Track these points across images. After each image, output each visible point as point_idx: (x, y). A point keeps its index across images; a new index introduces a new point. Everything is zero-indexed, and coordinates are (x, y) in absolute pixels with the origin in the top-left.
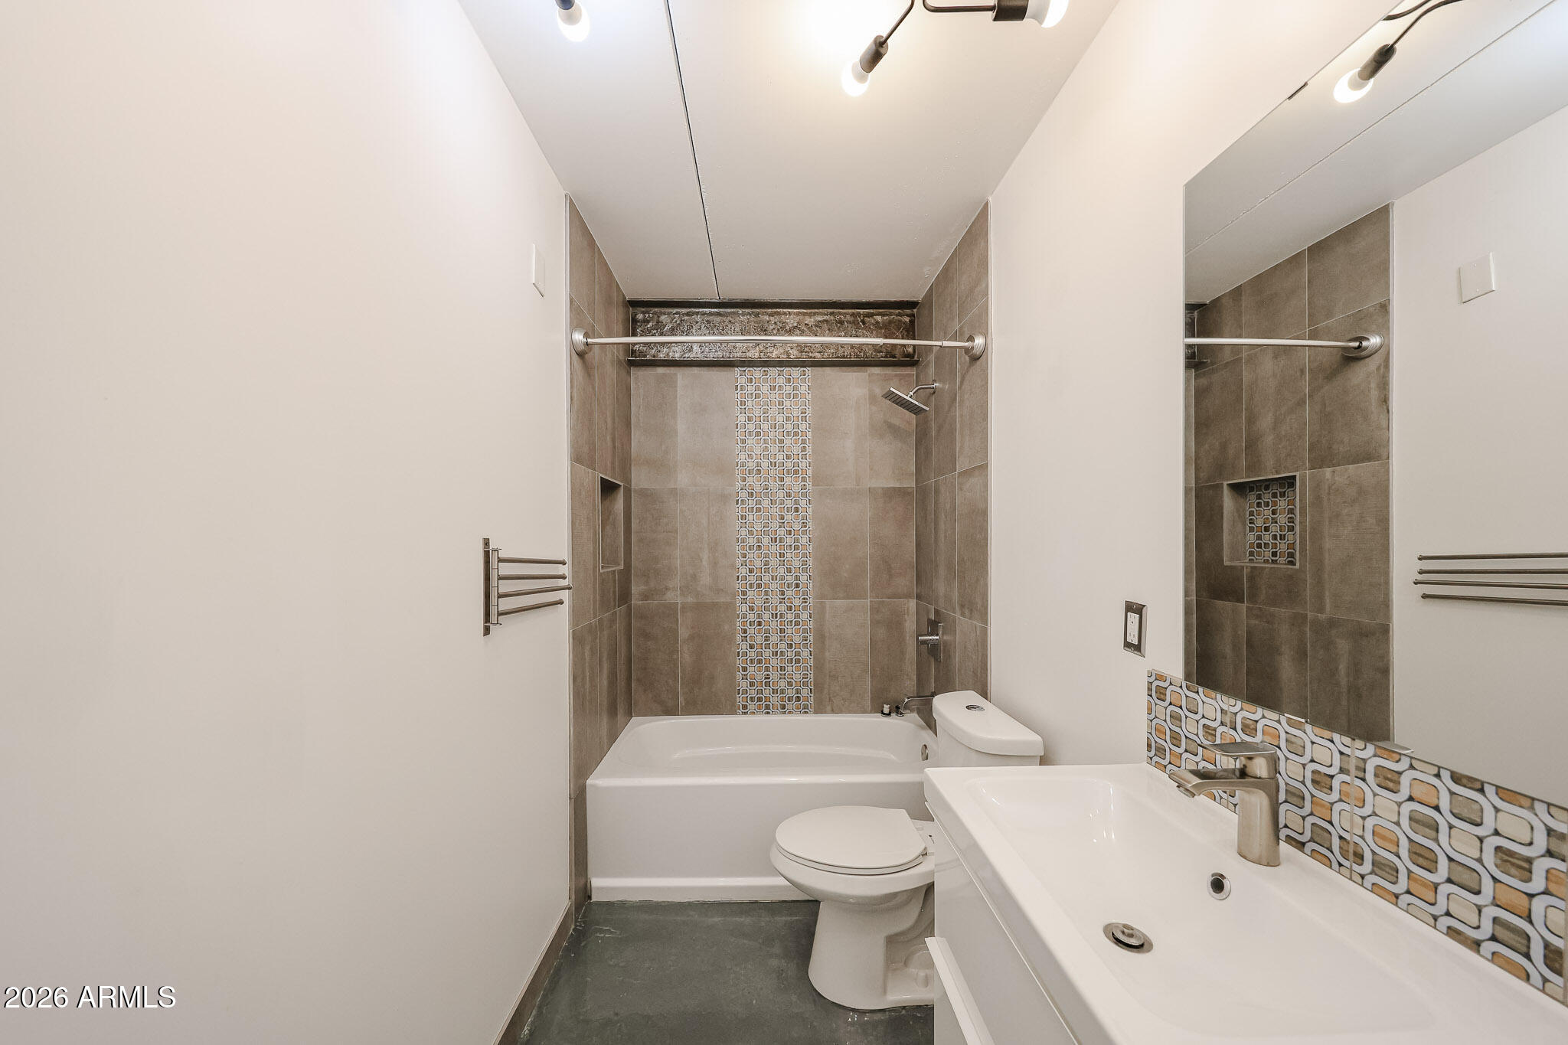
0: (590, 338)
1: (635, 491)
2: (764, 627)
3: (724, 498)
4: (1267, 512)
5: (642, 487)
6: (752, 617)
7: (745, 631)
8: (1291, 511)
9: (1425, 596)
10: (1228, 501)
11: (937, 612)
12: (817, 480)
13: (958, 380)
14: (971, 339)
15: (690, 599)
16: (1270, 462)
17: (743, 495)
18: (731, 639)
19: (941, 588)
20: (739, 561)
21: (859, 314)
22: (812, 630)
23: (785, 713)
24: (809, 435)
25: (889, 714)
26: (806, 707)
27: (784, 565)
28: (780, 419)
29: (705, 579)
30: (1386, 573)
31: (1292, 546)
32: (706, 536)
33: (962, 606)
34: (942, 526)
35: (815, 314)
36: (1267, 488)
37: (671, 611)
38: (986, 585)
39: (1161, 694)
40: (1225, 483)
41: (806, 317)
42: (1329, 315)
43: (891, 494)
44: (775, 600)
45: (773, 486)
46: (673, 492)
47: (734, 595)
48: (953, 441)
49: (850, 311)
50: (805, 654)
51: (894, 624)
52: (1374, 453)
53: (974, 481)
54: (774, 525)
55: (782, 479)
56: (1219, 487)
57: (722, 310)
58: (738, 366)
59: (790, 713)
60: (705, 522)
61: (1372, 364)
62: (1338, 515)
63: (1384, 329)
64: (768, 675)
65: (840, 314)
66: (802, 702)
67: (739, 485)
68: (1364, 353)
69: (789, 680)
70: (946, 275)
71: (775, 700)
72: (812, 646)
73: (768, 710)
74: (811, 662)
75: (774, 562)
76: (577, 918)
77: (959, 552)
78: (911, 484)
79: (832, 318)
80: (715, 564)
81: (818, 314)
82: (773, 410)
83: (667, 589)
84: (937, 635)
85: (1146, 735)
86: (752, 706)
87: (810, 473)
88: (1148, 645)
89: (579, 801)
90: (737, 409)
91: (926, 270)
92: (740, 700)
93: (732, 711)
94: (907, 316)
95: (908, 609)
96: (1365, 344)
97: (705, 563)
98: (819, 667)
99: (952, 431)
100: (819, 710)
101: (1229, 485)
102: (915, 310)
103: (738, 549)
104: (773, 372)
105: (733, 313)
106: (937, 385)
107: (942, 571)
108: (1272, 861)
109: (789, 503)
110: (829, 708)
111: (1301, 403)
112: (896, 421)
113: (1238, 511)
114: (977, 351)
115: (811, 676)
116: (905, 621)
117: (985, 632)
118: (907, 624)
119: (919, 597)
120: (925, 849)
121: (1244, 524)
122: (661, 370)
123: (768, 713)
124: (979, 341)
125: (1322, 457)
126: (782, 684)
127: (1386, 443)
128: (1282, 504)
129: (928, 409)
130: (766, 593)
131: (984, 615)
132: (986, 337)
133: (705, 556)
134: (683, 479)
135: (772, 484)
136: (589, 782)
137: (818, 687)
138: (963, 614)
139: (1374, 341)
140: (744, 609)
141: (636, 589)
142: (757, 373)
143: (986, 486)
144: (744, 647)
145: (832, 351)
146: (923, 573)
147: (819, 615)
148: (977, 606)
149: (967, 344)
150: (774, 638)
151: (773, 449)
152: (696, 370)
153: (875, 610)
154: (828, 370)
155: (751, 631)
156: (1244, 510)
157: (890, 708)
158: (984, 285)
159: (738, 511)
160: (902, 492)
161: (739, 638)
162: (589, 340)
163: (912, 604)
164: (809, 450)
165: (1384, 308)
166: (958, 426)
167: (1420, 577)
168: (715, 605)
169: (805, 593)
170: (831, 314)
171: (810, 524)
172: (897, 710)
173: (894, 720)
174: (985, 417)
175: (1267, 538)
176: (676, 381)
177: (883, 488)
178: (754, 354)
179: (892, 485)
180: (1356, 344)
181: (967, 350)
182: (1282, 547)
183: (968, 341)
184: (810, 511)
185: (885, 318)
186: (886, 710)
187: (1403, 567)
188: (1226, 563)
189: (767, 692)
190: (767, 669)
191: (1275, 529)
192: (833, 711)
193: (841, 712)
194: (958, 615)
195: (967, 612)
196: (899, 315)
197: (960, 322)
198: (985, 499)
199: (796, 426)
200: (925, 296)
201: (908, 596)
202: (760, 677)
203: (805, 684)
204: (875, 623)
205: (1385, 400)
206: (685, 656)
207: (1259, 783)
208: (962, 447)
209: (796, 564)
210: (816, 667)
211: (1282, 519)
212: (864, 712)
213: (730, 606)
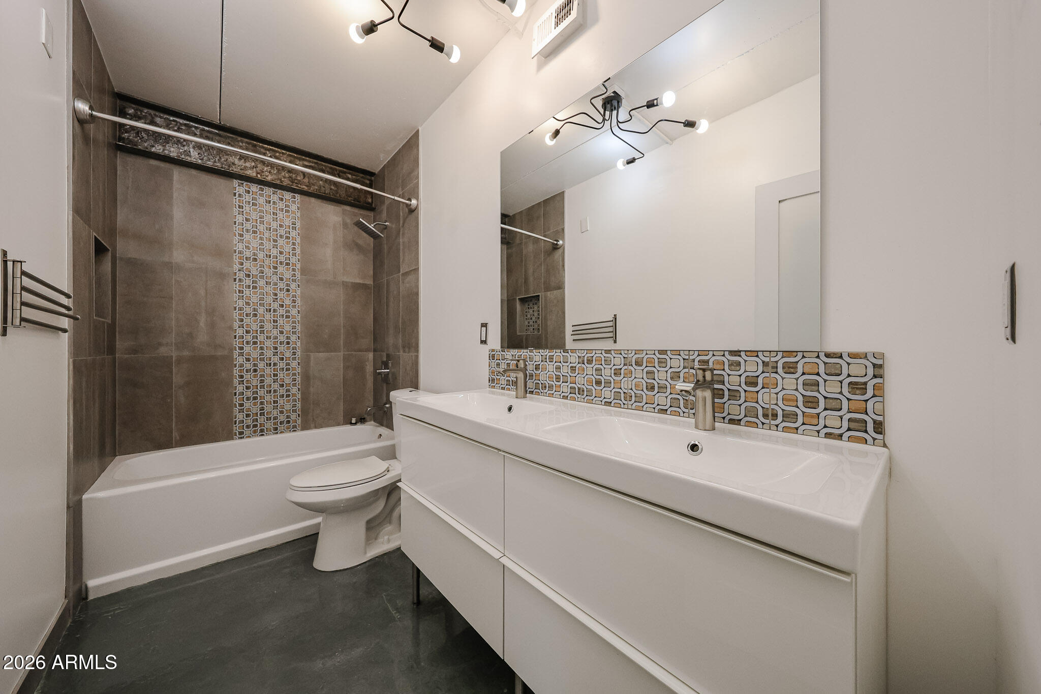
0: (94, 110)
1: (121, 259)
2: (259, 373)
3: (222, 276)
4: (531, 311)
5: (129, 256)
6: (248, 366)
7: (242, 377)
8: (539, 311)
9: (574, 340)
10: (518, 306)
11: (388, 356)
12: (303, 271)
13: (401, 222)
14: (410, 200)
15: (186, 353)
16: (531, 288)
17: (241, 275)
18: (229, 383)
19: (390, 340)
20: (236, 325)
21: (336, 170)
22: (300, 374)
23: (277, 433)
24: (298, 240)
25: (355, 424)
26: (295, 427)
27: (277, 328)
28: (274, 225)
29: (202, 337)
30: (564, 332)
31: (539, 325)
32: (203, 304)
33: (404, 347)
34: (391, 304)
35: (304, 160)
36: (531, 300)
37: (166, 363)
38: (418, 332)
39: (493, 356)
40: (517, 298)
41: (297, 160)
42: (549, 230)
43: (356, 287)
44: (269, 353)
45: (268, 272)
46: (169, 266)
47: (232, 349)
48: (398, 257)
49: (329, 165)
50: (294, 390)
51: (359, 368)
52: (560, 287)
53: (411, 277)
54: (269, 299)
55: (275, 268)
56: (515, 299)
57: (221, 132)
58: (236, 179)
59: (281, 432)
60: (202, 292)
61: (560, 251)
62: (552, 311)
63: (563, 239)
64: (262, 407)
65: (322, 165)
66: (292, 424)
67: (236, 267)
68: (558, 247)
69: (281, 410)
70: (394, 161)
71: (269, 425)
72: (300, 384)
73: (262, 433)
74: (299, 396)
75: (268, 326)
76: (74, 614)
77: (402, 318)
78: (370, 282)
79: (316, 166)
80: (212, 325)
81: (306, 160)
82: (268, 218)
83: (160, 344)
84: (388, 369)
85: (488, 376)
86: (247, 432)
87: (298, 266)
88: (488, 341)
89: (75, 511)
90: (236, 210)
91: (382, 156)
92: (236, 429)
93: (229, 436)
94: (368, 180)
95: (368, 358)
96: (558, 243)
97: (202, 324)
98: (305, 398)
99: (398, 250)
100: (305, 427)
101: (519, 299)
102: (373, 178)
103: (236, 315)
104: (268, 191)
105: (232, 138)
106: (388, 224)
107: (391, 331)
108: (525, 397)
109: (281, 285)
110: (312, 425)
111: (541, 264)
112: (360, 242)
113: (522, 311)
114: (413, 207)
115: (299, 405)
116: (367, 365)
117: (417, 357)
118: (368, 368)
119: (375, 351)
120: (388, 468)
121: (524, 316)
122: (153, 162)
123: (262, 435)
124: (414, 202)
125: (548, 289)
126: (275, 413)
127: (563, 283)
128: (536, 307)
129: (383, 236)
130: (262, 348)
131: (417, 348)
132: (417, 200)
133: (203, 321)
134: (178, 256)
135: (266, 270)
136: (84, 497)
137: (305, 413)
138: (404, 352)
139: (561, 242)
140: (240, 360)
141: (120, 344)
142: (254, 188)
143: (417, 280)
144: (240, 388)
145: (316, 188)
146: (378, 336)
147: (305, 363)
148: (412, 345)
149: (407, 202)
150: (268, 380)
151: (268, 245)
152: (194, 172)
153: (346, 359)
154: (313, 200)
155: (247, 376)
156: (524, 311)
157: (356, 420)
158: (416, 173)
159: (236, 286)
160: (364, 286)
161: (236, 381)
162: (94, 113)
163: (371, 355)
164: (298, 251)
165: (563, 230)
166: (401, 247)
167: (572, 333)
168: (213, 358)
169: (294, 348)
170: (315, 163)
171: (298, 300)
172: (362, 420)
173: (359, 427)
174: (417, 243)
175: (531, 323)
176: (173, 177)
177: (352, 283)
178: (252, 173)
179: (358, 281)
180: (556, 242)
181: (408, 206)
182: (536, 326)
183: (408, 200)
184: (299, 292)
185: (354, 177)
186: (354, 421)
187: (569, 330)
188: (518, 334)
189: (261, 420)
190: (262, 403)
191: (534, 319)
192: (316, 427)
193: (321, 427)
194: (401, 353)
195: (407, 350)
196: (362, 177)
197: (402, 190)
198: (417, 287)
199: (288, 232)
200: (380, 171)
201: (367, 350)
202: (255, 409)
203: (294, 411)
204: (346, 368)
205: (563, 266)
206: (181, 398)
207: (521, 370)
208: (403, 260)
209: (287, 328)
210: (302, 398)
211: (536, 314)
212: (338, 424)
213: (229, 359)
